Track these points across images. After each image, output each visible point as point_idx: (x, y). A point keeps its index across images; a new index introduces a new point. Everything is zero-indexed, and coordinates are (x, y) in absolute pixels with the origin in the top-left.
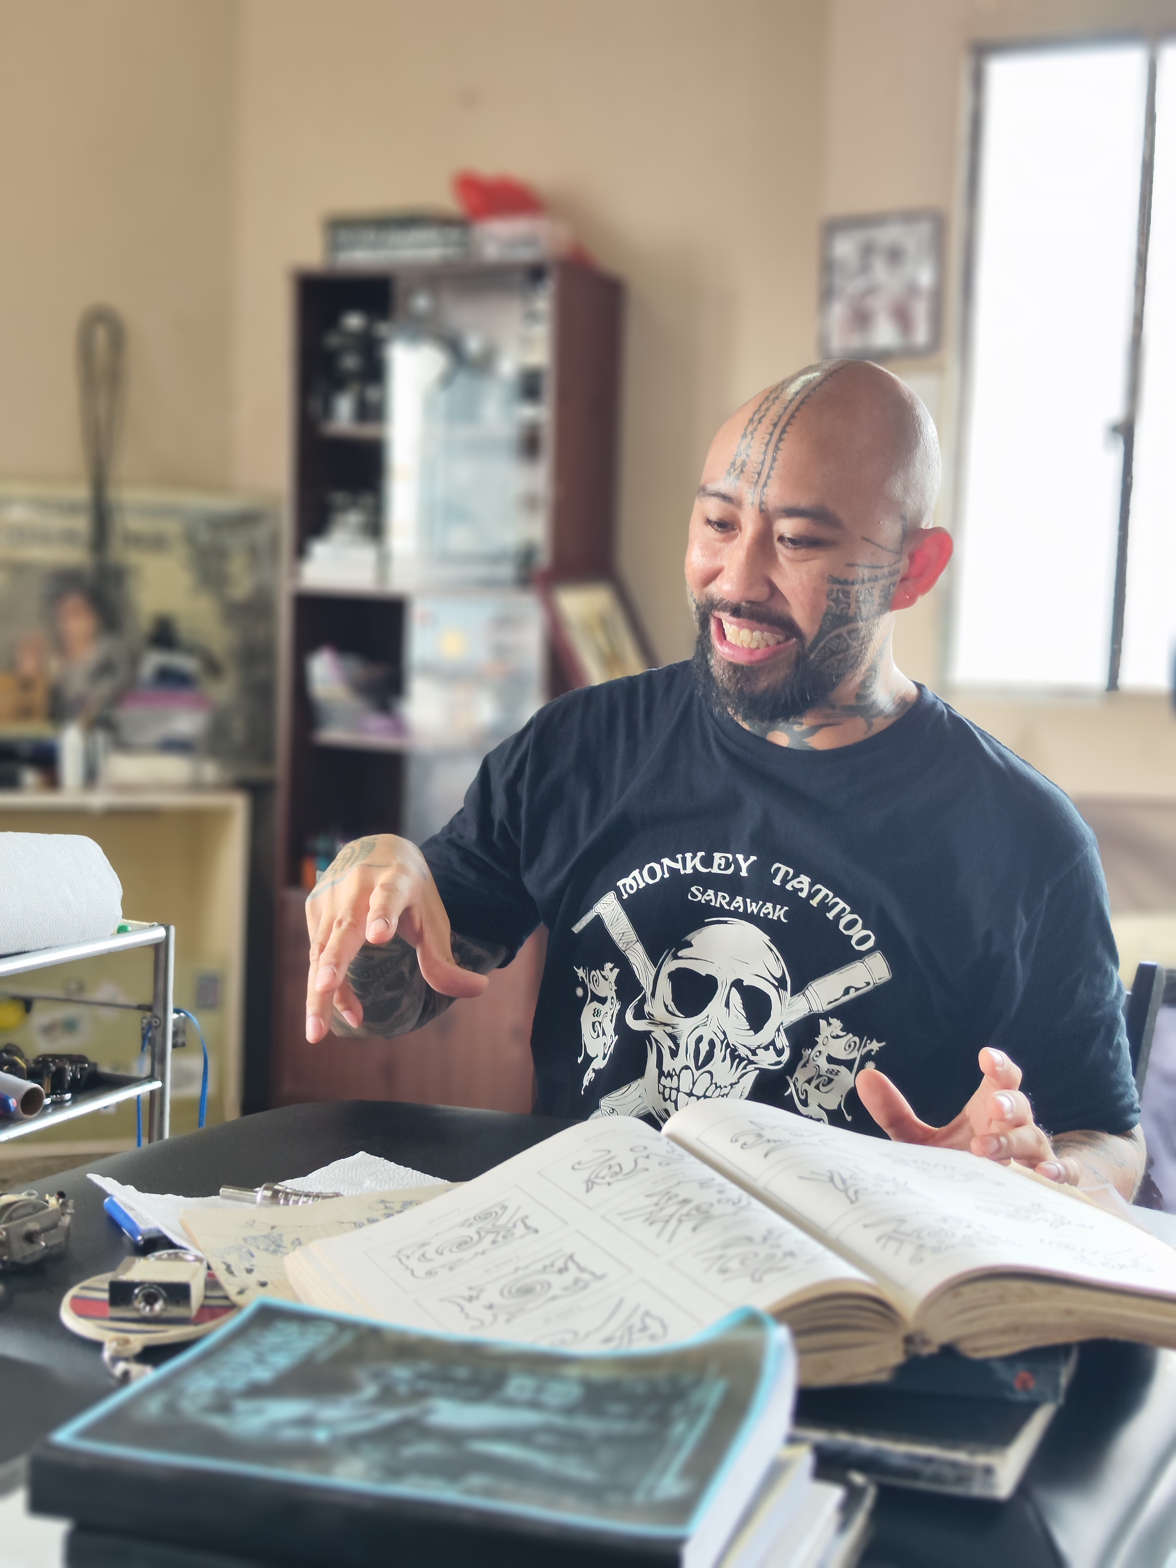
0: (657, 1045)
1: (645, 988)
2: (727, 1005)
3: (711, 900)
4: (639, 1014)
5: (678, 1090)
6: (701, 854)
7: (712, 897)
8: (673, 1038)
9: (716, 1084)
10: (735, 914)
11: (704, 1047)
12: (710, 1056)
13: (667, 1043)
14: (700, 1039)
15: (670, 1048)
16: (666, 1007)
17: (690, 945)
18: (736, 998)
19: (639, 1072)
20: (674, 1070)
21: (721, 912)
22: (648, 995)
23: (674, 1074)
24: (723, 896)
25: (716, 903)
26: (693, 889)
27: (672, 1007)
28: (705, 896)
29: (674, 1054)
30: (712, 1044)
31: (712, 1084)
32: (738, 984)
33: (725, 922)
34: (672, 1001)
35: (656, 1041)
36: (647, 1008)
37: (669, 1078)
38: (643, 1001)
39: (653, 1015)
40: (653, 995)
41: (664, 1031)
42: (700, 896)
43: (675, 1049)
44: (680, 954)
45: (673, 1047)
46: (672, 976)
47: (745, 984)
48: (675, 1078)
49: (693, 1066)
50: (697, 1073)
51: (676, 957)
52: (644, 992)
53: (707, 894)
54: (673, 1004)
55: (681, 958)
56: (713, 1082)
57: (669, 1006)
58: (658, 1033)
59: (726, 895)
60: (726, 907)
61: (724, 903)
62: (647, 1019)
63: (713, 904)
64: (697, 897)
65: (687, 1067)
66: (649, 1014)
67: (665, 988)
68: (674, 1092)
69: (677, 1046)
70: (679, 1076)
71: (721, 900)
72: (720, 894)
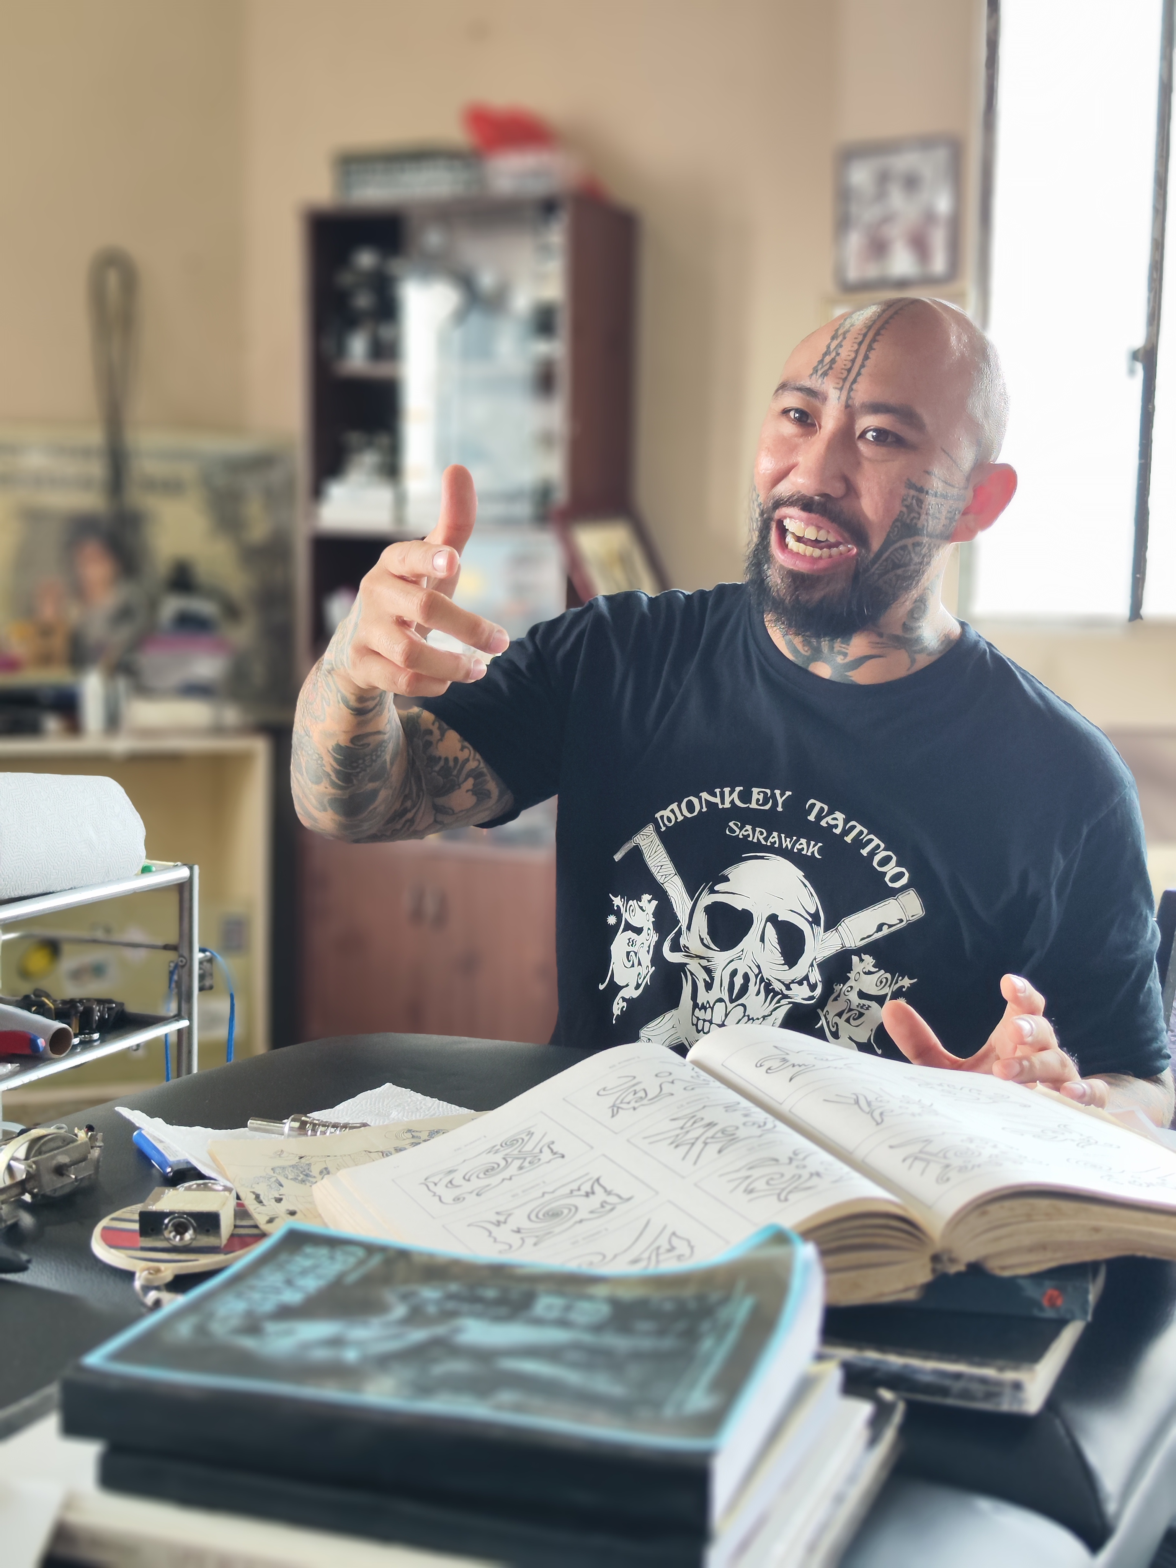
0: (692, 976)
1: (681, 921)
2: (762, 940)
3: (748, 835)
4: (676, 947)
5: (711, 1022)
6: (738, 789)
7: (750, 832)
8: (708, 971)
9: (748, 1016)
10: (771, 849)
11: (739, 981)
12: (744, 989)
13: (702, 976)
14: (734, 973)
15: (705, 980)
16: (702, 940)
17: (726, 879)
18: (771, 933)
19: (674, 1003)
20: (708, 1002)
21: (758, 847)
22: (684, 928)
23: (708, 1006)
24: (760, 831)
25: (753, 838)
26: (731, 824)
27: (708, 940)
28: (743, 832)
29: (709, 986)
30: (746, 977)
31: (744, 1016)
32: (773, 919)
33: (762, 858)
34: (708, 934)
35: (692, 974)
36: (683, 941)
37: (703, 1011)
38: (679, 933)
39: (688, 948)
40: (689, 928)
41: (699, 963)
42: (738, 831)
43: (710, 981)
44: (716, 888)
45: (708, 979)
46: (708, 910)
47: (779, 919)
48: (709, 1010)
49: (726, 999)
50: (730, 1006)
51: (712, 891)
52: (680, 924)
53: (745, 829)
54: (708, 937)
55: (717, 892)
56: (746, 1014)
57: (705, 940)
58: (693, 966)
59: (764, 831)
60: (763, 842)
61: (761, 838)
62: (683, 952)
63: (750, 839)
64: (734, 832)
65: (721, 1000)
66: (685, 946)
67: (701, 921)
68: (707, 1024)
69: (712, 979)
70: (712, 1009)
71: (758, 835)
72: (758, 829)
